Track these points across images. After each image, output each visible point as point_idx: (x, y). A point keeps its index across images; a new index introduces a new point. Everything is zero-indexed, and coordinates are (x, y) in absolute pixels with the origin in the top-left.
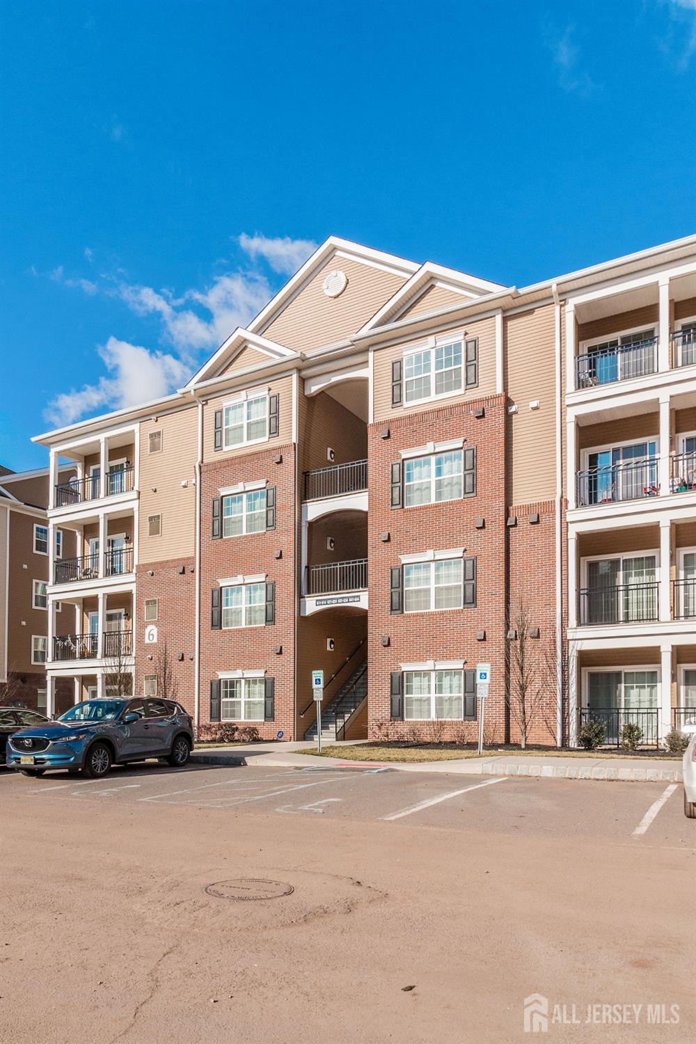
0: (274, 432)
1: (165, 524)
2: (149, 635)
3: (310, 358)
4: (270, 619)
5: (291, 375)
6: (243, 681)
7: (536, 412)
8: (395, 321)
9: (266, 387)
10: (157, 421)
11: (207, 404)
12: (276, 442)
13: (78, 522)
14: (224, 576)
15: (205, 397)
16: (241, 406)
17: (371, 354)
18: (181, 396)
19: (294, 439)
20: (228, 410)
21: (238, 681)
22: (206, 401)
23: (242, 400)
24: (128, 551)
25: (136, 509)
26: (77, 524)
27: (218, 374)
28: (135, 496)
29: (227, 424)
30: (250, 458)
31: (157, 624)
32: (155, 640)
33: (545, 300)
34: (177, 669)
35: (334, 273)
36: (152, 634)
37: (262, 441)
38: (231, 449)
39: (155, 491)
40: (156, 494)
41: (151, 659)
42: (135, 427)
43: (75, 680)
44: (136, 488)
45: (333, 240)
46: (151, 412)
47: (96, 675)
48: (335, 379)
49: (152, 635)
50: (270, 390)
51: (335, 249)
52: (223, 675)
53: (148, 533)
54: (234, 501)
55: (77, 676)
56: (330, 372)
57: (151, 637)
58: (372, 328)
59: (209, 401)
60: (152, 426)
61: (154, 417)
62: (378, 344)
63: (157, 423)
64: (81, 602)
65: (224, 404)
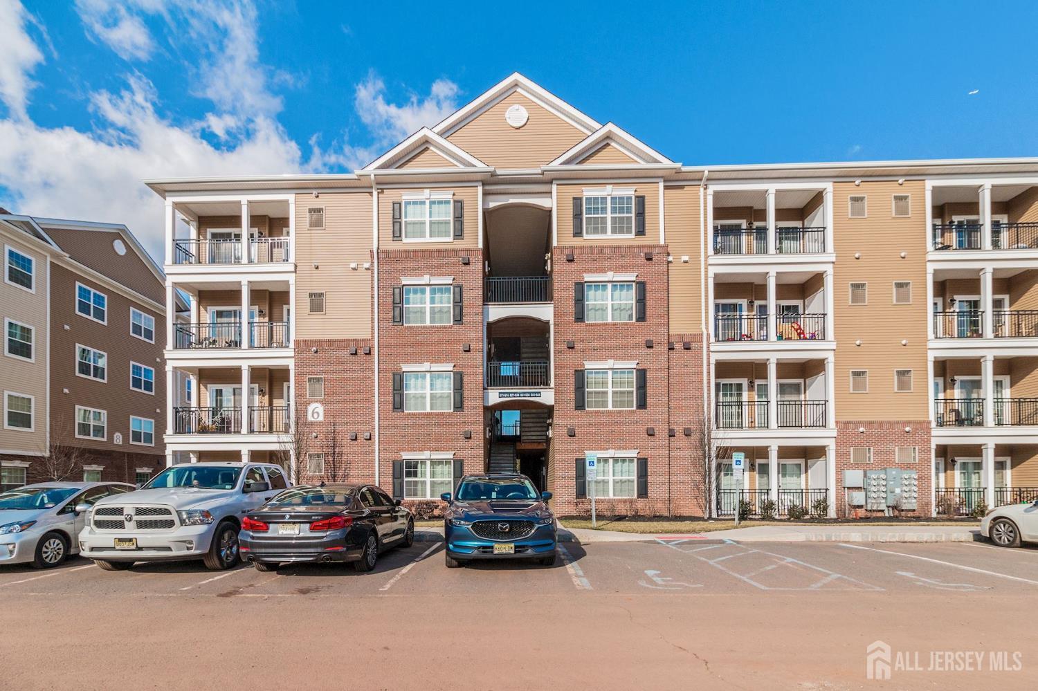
0: (459, 234)
1: (329, 302)
2: (313, 413)
3: (499, 175)
4: (459, 406)
5: (477, 187)
6: (428, 462)
7: (686, 264)
8: (577, 164)
9: (452, 191)
10: (318, 197)
11: (382, 192)
12: (460, 245)
13: (194, 285)
14: (407, 362)
15: (383, 185)
16: (423, 203)
17: (554, 187)
18: (356, 177)
19: (481, 246)
20: (408, 203)
21: (423, 462)
22: (382, 189)
23: (424, 197)
24: (262, 324)
25: (292, 282)
26: (191, 286)
27: (397, 166)
28: (292, 269)
29: (406, 217)
30: (437, 254)
31: (323, 402)
32: (321, 418)
33: (696, 179)
34: (349, 450)
35: (516, 106)
36: (316, 412)
37: (446, 240)
38: (409, 241)
39: (317, 268)
40: (317, 271)
41: (317, 437)
42: (290, 197)
43: (192, 455)
44: (292, 259)
45: (516, 76)
46: (311, 186)
47: (240, 451)
48: (513, 200)
49: (318, 413)
50: (454, 195)
51: (516, 85)
52: (406, 456)
53: (309, 309)
54: (415, 292)
55: (194, 452)
56: (511, 193)
57: (316, 415)
58: (561, 164)
59: (385, 191)
60: (311, 201)
61: (315, 192)
62: (565, 179)
63: (317, 199)
64: (197, 372)
65: (404, 197)
